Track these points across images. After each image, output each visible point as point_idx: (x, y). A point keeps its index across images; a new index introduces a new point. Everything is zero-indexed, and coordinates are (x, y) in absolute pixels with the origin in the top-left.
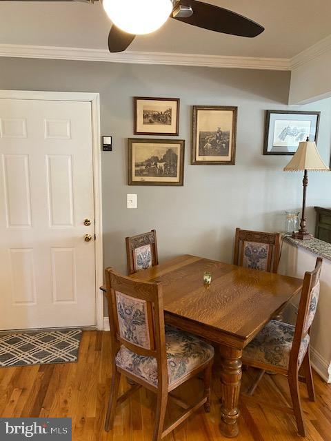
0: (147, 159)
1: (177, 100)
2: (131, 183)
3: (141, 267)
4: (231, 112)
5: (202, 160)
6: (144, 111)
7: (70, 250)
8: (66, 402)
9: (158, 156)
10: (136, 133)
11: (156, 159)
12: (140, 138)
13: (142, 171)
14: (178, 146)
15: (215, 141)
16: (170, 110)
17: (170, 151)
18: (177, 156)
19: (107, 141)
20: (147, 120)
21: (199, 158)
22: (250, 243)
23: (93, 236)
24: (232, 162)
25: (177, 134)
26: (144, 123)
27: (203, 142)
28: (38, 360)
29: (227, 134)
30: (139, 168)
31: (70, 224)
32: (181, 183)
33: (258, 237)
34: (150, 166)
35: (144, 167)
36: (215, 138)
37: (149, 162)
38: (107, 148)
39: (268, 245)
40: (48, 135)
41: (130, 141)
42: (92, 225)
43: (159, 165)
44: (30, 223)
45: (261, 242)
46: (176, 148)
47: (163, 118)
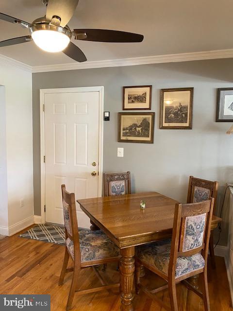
0: (130, 125)
1: (150, 86)
2: (120, 141)
3: (114, 194)
4: (189, 92)
5: (167, 126)
6: (129, 95)
7: (85, 180)
8: (51, 265)
9: (136, 123)
10: (124, 109)
11: (135, 126)
12: (126, 112)
13: (127, 133)
14: (150, 116)
15: (177, 112)
16: (146, 93)
17: (145, 120)
18: (149, 123)
19: (107, 115)
20: (130, 101)
21: (165, 125)
22: (198, 188)
23: (97, 173)
24: (190, 128)
25: (150, 109)
26: (129, 103)
27: (168, 113)
28: (55, 241)
29: (186, 107)
30: (124, 131)
31: (85, 164)
32: (152, 142)
33: (204, 183)
34: (131, 130)
35: (128, 131)
36: (177, 111)
37: (131, 128)
38: (107, 119)
39: (209, 190)
40: (76, 112)
41: (120, 114)
42: (97, 165)
43: (138, 129)
44: (65, 162)
45: (205, 188)
46: (149, 118)
47: (140, 99)
